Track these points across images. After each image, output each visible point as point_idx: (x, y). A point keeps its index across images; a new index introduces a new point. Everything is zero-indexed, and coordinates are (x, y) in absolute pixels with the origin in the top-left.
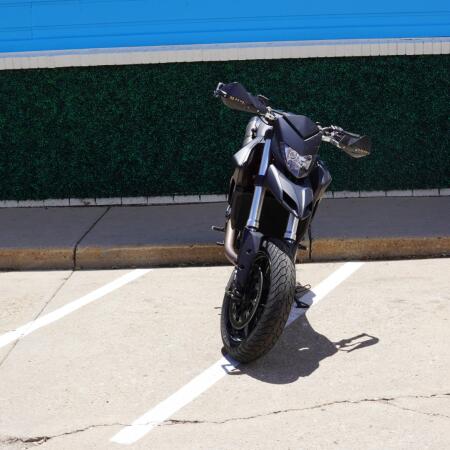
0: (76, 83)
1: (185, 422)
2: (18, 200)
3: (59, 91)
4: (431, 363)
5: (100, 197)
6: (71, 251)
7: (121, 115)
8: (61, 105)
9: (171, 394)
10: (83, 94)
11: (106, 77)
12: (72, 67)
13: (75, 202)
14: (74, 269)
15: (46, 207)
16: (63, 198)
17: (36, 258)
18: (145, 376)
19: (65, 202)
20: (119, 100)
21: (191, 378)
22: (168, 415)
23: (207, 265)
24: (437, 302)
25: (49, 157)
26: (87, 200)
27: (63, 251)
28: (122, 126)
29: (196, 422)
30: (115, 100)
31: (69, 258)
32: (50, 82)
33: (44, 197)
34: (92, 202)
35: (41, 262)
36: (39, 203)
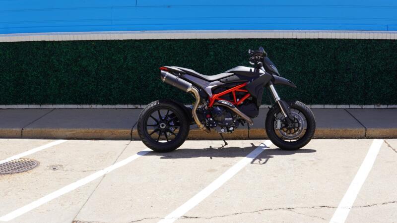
0: (133, 48)
1: (191, 217)
2: (102, 104)
3: (125, 51)
4: (311, 191)
5: (143, 104)
6: (130, 131)
7: (155, 64)
8: (125, 58)
9: (183, 203)
10: (136, 53)
11: (148, 45)
12: (131, 40)
13: (131, 106)
14: (131, 140)
15: (116, 109)
16: (125, 104)
17: (113, 134)
18: (170, 194)
19: (126, 106)
20: (155, 56)
21: (192, 196)
22: (183, 214)
23: (197, 140)
24: (312, 161)
25: (119, 84)
26: (137, 106)
27: (126, 131)
28: (155, 70)
29: (196, 218)
30: (152, 56)
31: (129, 134)
32: (121, 46)
33: (115, 104)
34: (139, 106)
35: (115, 136)
36: (113, 107)
